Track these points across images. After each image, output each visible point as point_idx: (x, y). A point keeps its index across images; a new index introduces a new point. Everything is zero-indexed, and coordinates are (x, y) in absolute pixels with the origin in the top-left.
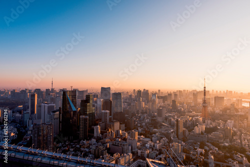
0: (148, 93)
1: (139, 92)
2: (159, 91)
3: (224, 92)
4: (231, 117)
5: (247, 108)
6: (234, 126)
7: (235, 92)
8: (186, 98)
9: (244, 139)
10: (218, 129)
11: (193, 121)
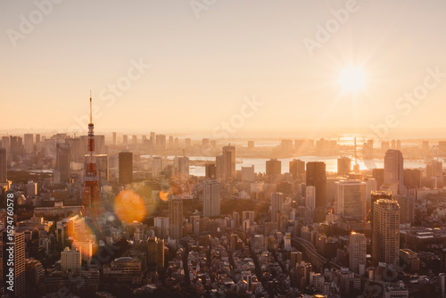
3: (144, 137)
5: (200, 180)
7: (171, 138)
8: (36, 160)
9: (194, 264)
10: (130, 246)
11: (57, 231)
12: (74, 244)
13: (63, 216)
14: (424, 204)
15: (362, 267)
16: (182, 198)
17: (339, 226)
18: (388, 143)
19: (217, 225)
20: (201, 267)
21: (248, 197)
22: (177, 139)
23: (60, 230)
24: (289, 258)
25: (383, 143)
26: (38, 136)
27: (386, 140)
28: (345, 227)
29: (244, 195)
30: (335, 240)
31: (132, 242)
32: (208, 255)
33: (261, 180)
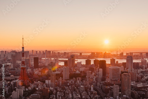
3: (43, 52)
4: (48, 77)
5: (62, 66)
7: (53, 52)
8: (5, 60)
9: (59, 96)
10: (37, 90)
11: (11, 85)
12: (17, 89)
13: (13, 80)
14: (140, 75)
15: (118, 97)
16: (56, 73)
17: (110, 82)
18: (128, 53)
19: (68, 83)
20: (62, 97)
21: (79, 73)
22: (55, 52)
23: (12, 85)
24: (93, 94)
25: (127, 54)
26: (6, 51)
27: (128, 52)
28: (113, 83)
29: (77, 72)
30: (108, 87)
31: (37, 89)
32: (64, 93)
33: (84, 67)
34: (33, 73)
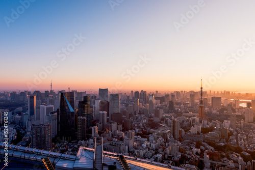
0: (145, 95)
1: (137, 93)
2: (157, 92)
3: (221, 92)
4: (227, 117)
5: (244, 108)
6: (231, 126)
7: (232, 93)
8: (184, 99)
9: (241, 138)
10: (215, 129)
12: (195, 126)
13: (192, 117)
16: (236, 114)
19: (251, 125)
20: (244, 140)
23: (190, 121)
26: (185, 91)
32: (247, 136)
34: (211, 112)
